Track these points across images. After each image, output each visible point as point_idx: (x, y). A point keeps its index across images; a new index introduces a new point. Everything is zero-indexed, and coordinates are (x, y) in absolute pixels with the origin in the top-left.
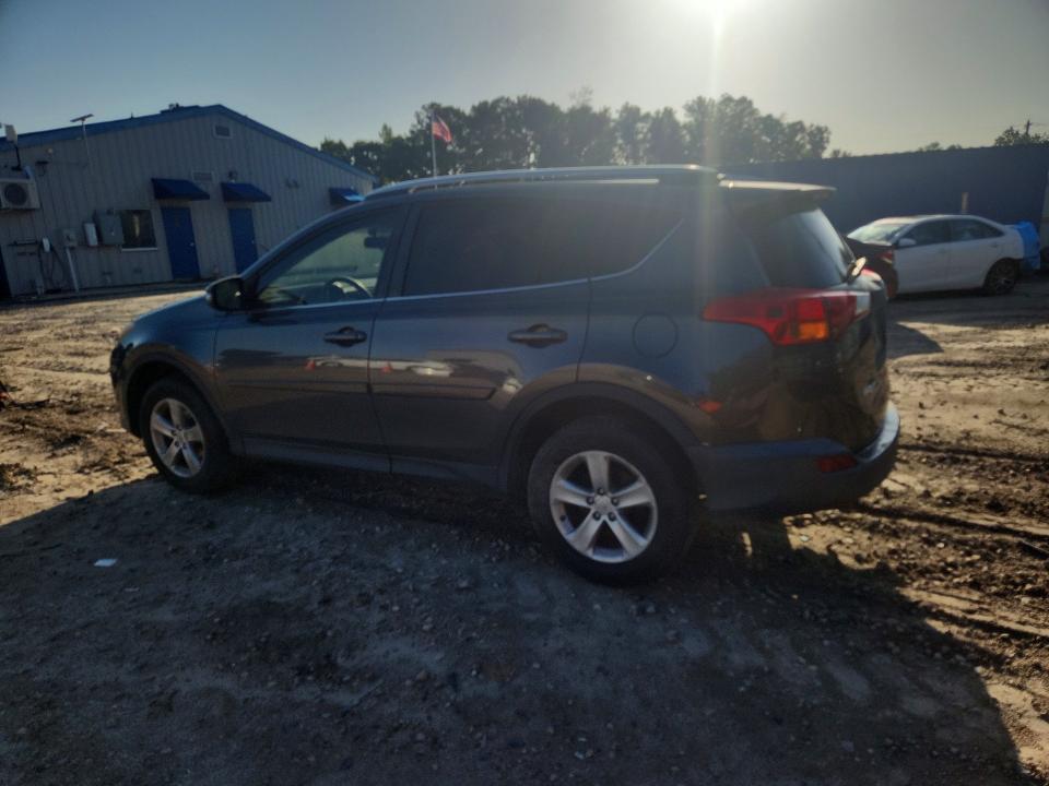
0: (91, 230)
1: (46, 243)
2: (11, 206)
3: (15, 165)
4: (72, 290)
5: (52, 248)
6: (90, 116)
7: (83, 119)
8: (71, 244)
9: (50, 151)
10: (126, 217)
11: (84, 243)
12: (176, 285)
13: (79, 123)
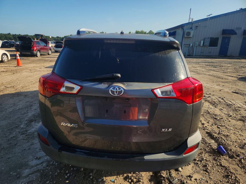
0: (202, 42)
1: (191, 45)
2: (186, 36)
3: (191, 27)
4: (193, 55)
5: (192, 46)
6: (212, 14)
7: (209, 15)
8: (196, 45)
9: (200, 24)
10: (212, 39)
11: (199, 45)
12: (219, 57)
13: (208, 17)
